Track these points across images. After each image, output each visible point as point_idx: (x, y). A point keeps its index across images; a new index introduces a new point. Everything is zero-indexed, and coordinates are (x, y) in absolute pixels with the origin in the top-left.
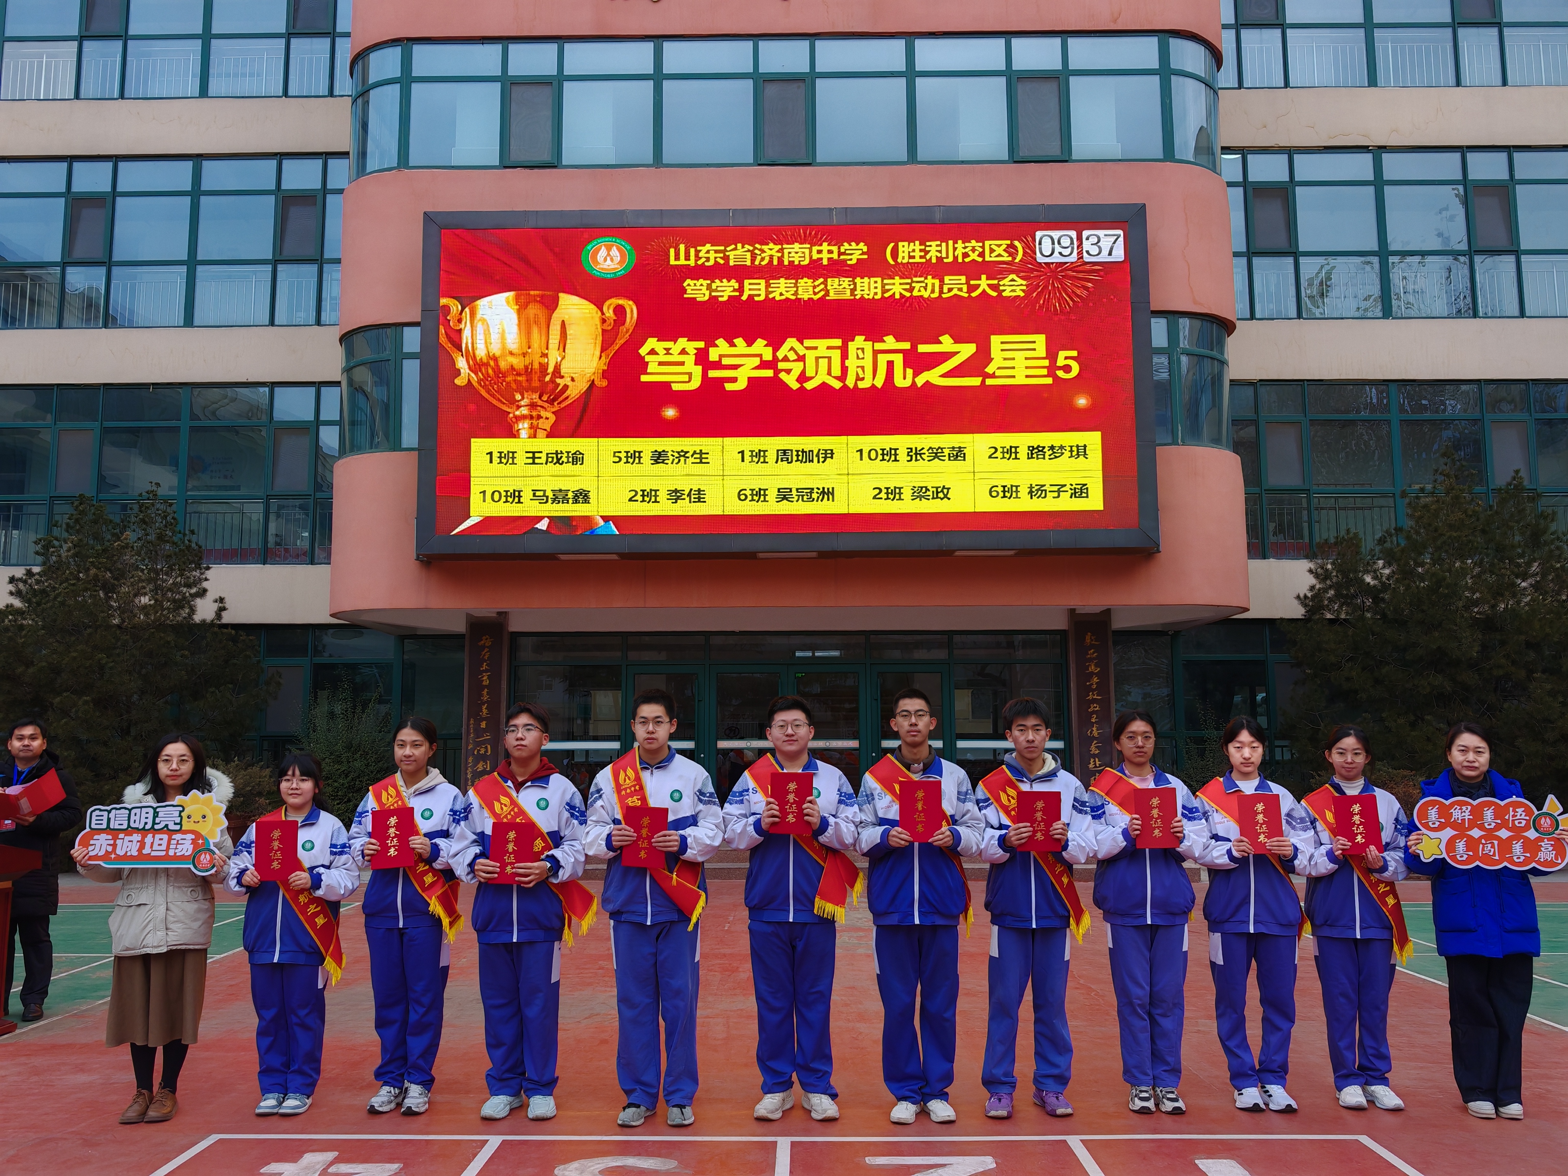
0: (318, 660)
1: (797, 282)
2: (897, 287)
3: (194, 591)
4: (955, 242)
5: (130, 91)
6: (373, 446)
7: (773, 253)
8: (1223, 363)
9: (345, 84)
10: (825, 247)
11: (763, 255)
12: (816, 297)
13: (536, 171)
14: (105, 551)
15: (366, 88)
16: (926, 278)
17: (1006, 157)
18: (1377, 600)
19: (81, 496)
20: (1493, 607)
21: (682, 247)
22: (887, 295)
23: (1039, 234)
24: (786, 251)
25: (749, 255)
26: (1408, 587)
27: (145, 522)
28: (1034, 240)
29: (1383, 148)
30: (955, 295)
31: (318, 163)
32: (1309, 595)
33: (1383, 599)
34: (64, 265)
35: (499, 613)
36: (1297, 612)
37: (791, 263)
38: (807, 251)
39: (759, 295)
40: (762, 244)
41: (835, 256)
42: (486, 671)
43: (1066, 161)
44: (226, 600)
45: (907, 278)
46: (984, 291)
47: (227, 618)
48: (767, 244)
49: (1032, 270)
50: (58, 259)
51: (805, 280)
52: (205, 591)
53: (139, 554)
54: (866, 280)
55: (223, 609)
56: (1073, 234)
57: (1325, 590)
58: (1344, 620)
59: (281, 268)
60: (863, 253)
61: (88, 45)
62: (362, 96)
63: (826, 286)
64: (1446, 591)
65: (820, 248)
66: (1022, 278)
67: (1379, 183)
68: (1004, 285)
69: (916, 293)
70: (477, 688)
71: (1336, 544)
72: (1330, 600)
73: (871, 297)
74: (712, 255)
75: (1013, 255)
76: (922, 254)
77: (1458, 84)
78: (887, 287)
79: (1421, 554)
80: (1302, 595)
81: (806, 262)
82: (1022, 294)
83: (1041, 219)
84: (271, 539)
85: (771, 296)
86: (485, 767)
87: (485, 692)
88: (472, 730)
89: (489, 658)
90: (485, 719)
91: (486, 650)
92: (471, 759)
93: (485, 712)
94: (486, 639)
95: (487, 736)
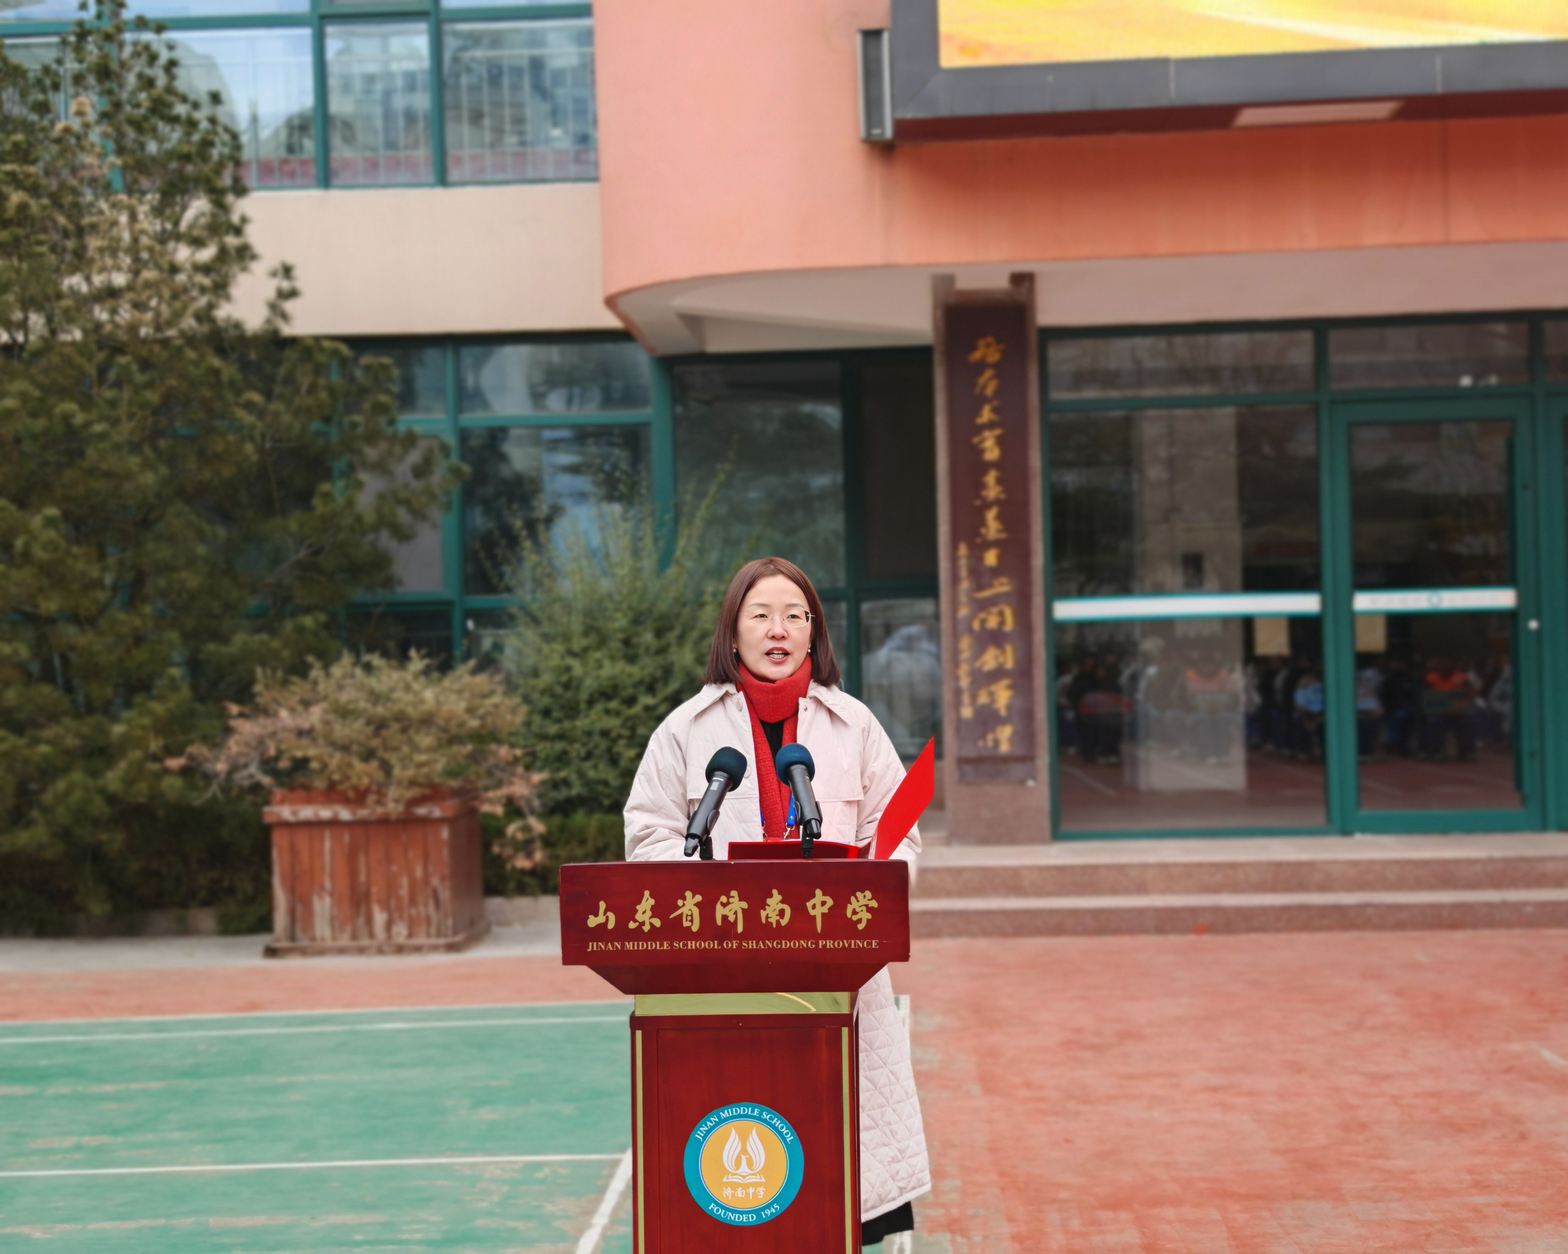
0: (468, 420)
35: (1015, 280)
42: (991, 425)
44: (297, 272)
52: (248, 248)
55: (291, 296)
70: (969, 467)
86: (1001, 659)
87: (991, 478)
88: (964, 572)
89: (997, 394)
90: (996, 544)
91: (988, 373)
92: (965, 643)
93: (992, 527)
94: (988, 346)
95: (1002, 584)
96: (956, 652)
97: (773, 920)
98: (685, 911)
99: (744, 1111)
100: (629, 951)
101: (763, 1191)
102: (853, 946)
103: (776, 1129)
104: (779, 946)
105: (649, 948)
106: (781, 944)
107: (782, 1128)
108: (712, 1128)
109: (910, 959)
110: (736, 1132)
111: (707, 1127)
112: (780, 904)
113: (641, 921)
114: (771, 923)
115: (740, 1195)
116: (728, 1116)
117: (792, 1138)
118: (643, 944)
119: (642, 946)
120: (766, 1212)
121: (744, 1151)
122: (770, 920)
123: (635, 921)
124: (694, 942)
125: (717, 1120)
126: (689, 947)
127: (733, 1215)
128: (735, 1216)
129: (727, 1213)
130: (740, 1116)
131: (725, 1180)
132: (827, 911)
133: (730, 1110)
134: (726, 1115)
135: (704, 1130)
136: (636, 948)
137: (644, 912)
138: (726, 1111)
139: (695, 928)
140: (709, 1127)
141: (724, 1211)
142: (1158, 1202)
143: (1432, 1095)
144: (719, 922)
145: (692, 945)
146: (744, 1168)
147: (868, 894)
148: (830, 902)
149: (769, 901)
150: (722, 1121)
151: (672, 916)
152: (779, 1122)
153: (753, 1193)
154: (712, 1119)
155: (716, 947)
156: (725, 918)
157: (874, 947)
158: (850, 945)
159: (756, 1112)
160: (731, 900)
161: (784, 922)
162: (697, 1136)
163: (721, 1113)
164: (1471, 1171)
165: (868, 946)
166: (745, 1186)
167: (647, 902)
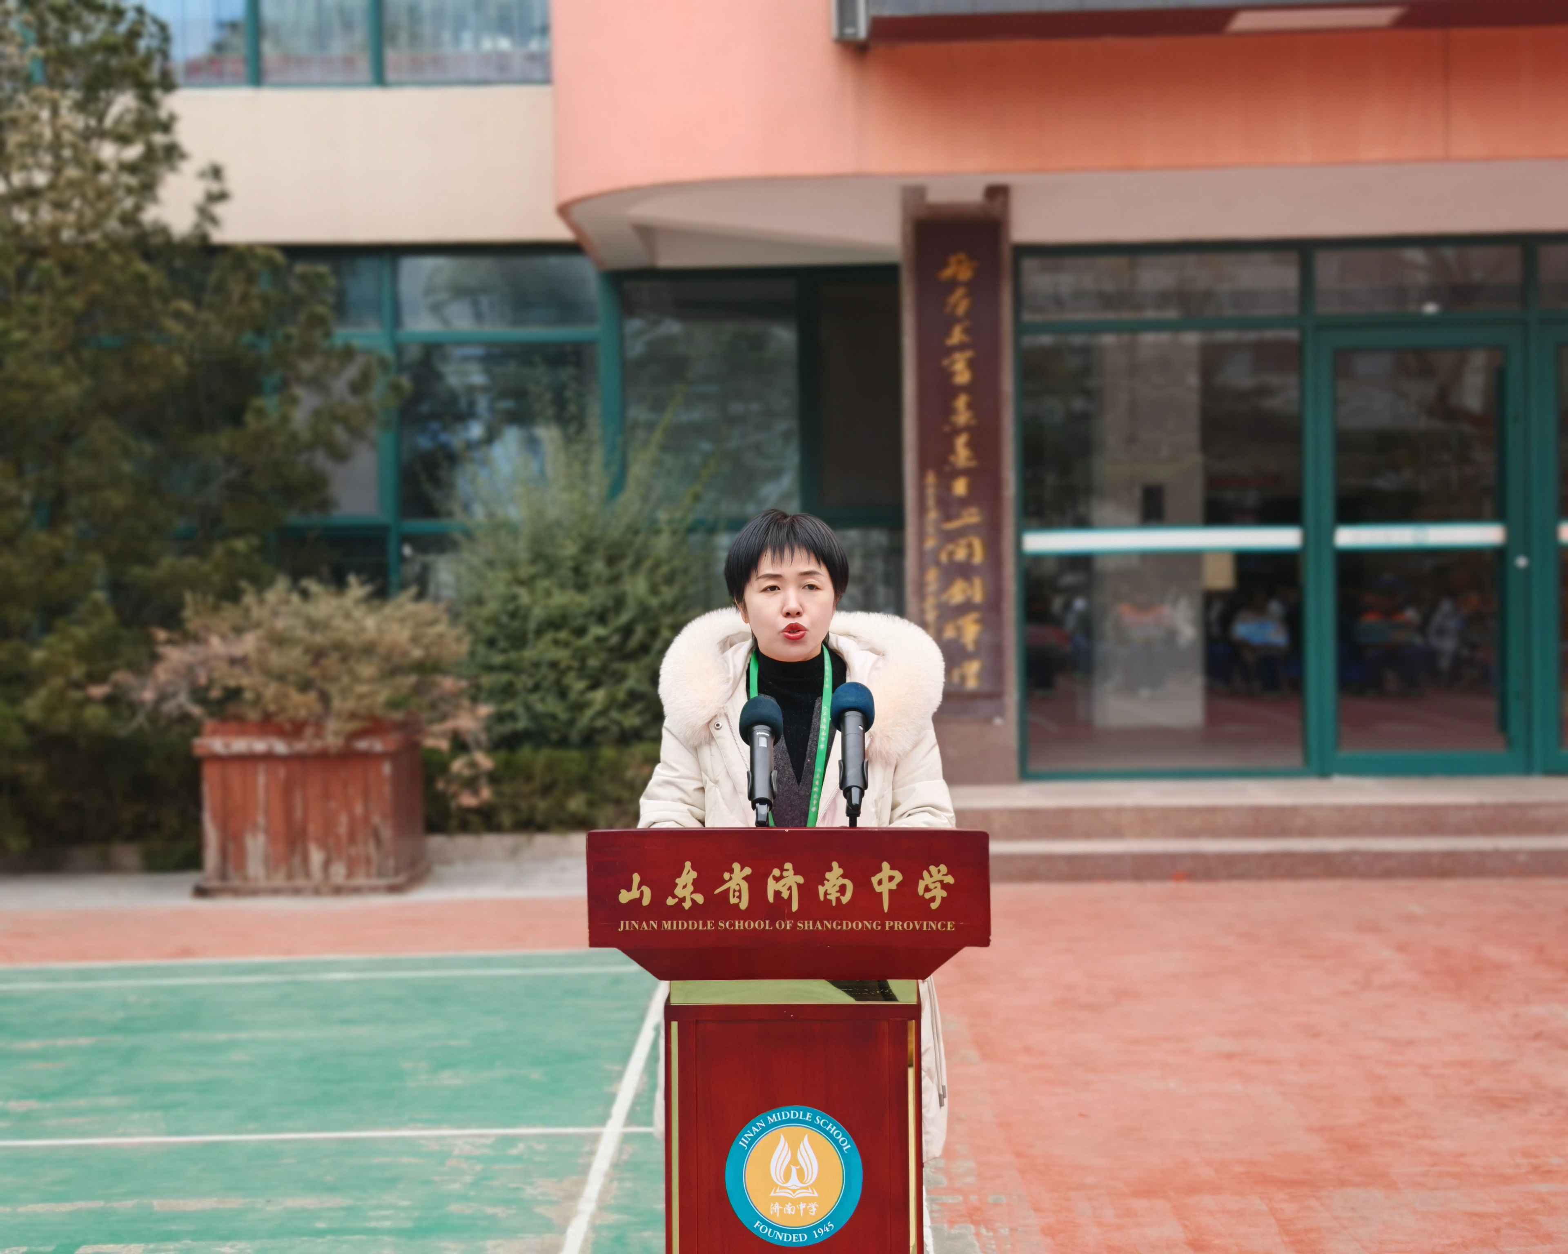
35: (989, 193)
42: (961, 347)
52: (176, 149)
55: (219, 197)
70: (938, 390)
86: (969, 593)
87: (961, 402)
88: (931, 502)
89: (969, 314)
90: (965, 472)
91: (960, 292)
92: (932, 576)
93: (962, 454)
94: (960, 263)
95: (971, 515)
96: (921, 585)
97: (833, 897)
98: (732, 885)
99: (795, 1115)
100: (667, 931)
101: (816, 1207)
102: (925, 928)
103: (830, 1136)
104: (839, 927)
105: (690, 928)
106: (842, 925)
107: (838, 1135)
108: (758, 1135)
109: (991, 943)
110: (786, 1139)
111: (753, 1134)
112: (840, 878)
113: (681, 896)
114: (831, 901)
115: (789, 1212)
116: (776, 1120)
117: (849, 1146)
118: (683, 924)
119: (682, 925)
120: (819, 1232)
121: (794, 1161)
122: (829, 897)
123: (674, 897)
124: (742, 922)
125: (764, 1125)
126: (737, 928)
127: (781, 1235)
128: (784, 1235)
129: (775, 1231)
130: (790, 1121)
131: (772, 1194)
132: (894, 887)
133: (778, 1114)
134: (774, 1120)
135: (749, 1137)
136: (675, 928)
137: (685, 887)
138: (774, 1116)
139: (744, 905)
140: (755, 1133)
141: (770, 1230)
142: (1194, 1189)
143: (1465, 1064)
144: (771, 898)
145: (738, 925)
146: (794, 1181)
147: (943, 868)
148: (898, 877)
149: (828, 875)
150: (769, 1127)
151: (717, 892)
152: (835, 1128)
153: (804, 1209)
154: (758, 1124)
155: (767, 928)
156: (777, 894)
157: (949, 929)
158: (922, 926)
159: (808, 1116)
160: (785, 874)
161: (845, 900)
162: (740, 1143)
163: (769, 1118)
164: (1526, 1154)
165: (942, 927)
166: (795, 1202)
167: (688, 876)
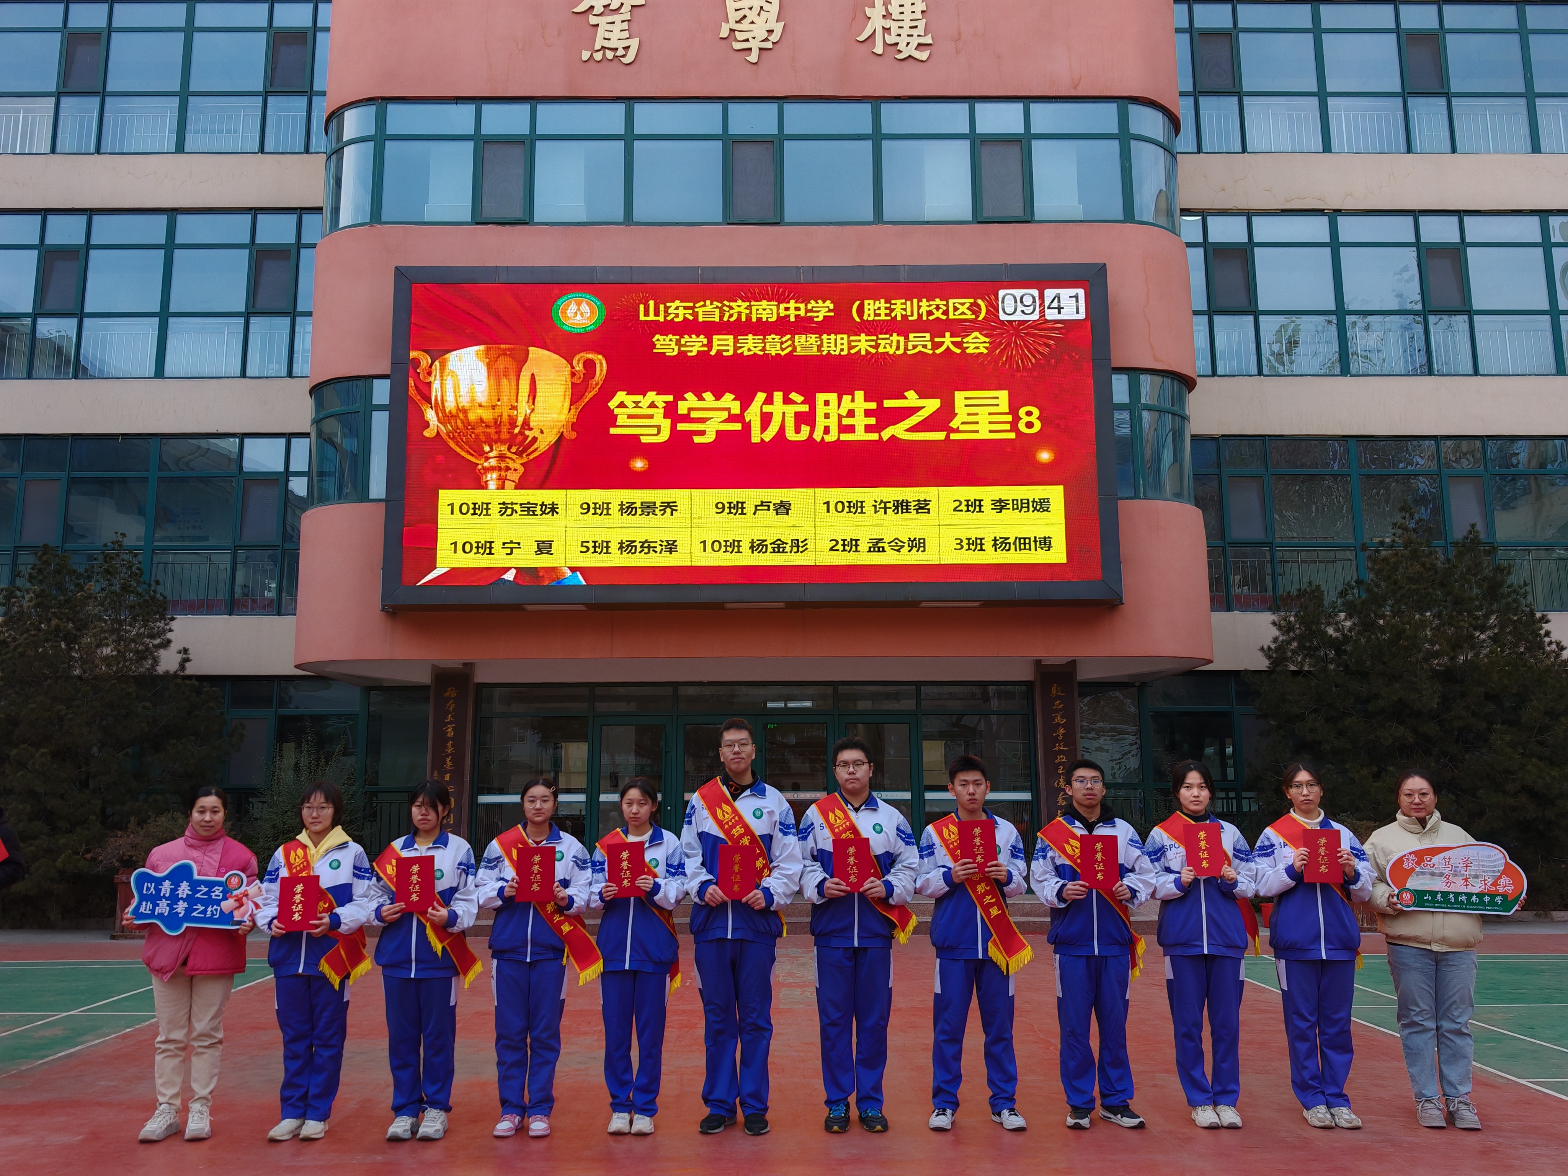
0: (282, 711)
1: (764, 338)
2: (863, 344)
3: (157, 641)
4: (920, 301)
5: (106, 146)
6: (341, 497)
7: (741, 309)
8: (1184, 418)
9: (319, 141)
10: (792, 304)
11: (731, 312)
12: (783, 353)
13: (507, 227)
14: (67, 601)
15: (340, 145)
16: (891, 335)
17: (969, 217)
18: (1339, 652)
19: (46, 546)
20: (1453, 659)
21: (651, 303)
22: (853, 351)
23: (1002, 293)
24: (754, 308)
25: (717, 311)
26: (1369, 640)
27: (109, 573)
28: (997, 299)
29: (1339, 212)
30: (920, 352)
31: (293, 218)
32: (1273, 646)
33: (1345, 651)
34: (35, 316)
35: (465, 664)
36: (1262, 664)
37: (759, 320)
38: (775, 309)
39: (728, 351)
40: (730, 301)
41: (802, 313)
42: (451, 723)
43: (1029, 222)
44: (190, 651)
45: (872, 335)
46: (948, 348)
47: (191, 669)
48: (736, 301)
49: (994, 328)
50: (30, 310)
51: (773, 336)
52: (169, 642)
53: (102, 605)
54: (833, 336)
55: (187, 660)
56: (1035, 292)
57: (1289, 642)
58: (1308, 672)
59: (253, 320)
60: (830, 311)
61: (65, 102)
62: (337, 152)
63: (793, 342)
64: (1406, 643)
65: (787, 305)
66: (986, 336)
67: (1335, 245)
68: (967, 342)
69: (881, 350)
70: (441, 739)
71: (1298, 596)
72: (1294, 652)
73: (837, 353)
74: (681, 312)
75: (976, 313)
76: (888, 311)
77: (1409, 150)
78: (853, 344)
79: (1381, 606)
80: (1265, 647)
81: (774, 319)
82: (985, 351)
83: (1004, 279)
84: (238, 591)
85: (739, 352)
87: (449, 744)
89: (455, 710)
90: (449, 771)
91: (452, 701)
93: (449, 764)
94: (452, 691)
